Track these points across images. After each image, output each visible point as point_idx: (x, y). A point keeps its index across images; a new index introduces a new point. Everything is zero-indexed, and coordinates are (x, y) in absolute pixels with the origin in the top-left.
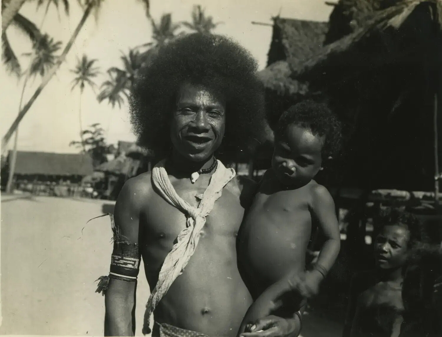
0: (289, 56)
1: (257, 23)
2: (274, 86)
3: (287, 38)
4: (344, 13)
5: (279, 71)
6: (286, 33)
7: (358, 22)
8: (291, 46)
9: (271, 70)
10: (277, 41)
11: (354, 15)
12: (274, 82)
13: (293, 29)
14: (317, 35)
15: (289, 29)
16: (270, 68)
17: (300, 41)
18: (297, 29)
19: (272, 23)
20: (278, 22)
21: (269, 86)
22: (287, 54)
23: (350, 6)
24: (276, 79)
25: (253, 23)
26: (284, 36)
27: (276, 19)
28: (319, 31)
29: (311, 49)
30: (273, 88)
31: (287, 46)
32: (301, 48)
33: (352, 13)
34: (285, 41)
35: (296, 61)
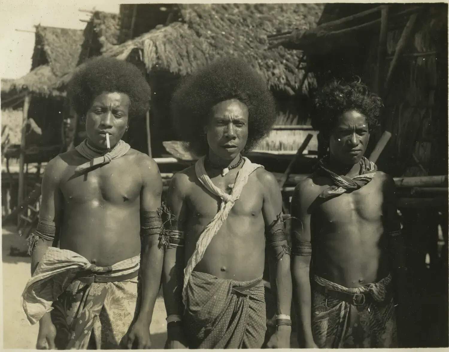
0: (51, 62)
1: (20, 31)
2: (39, 89)
3: (49, 45)
4: (95, 29)
5: (43, 75)
6: (47, 40)
7: (107, 39)
8: (52, 52)
9: (36, 74)
10: (39, 47)
11: (103, 32)
12: (39, 86)
13: (54, 37)
14: (75, 41)
15: (50, 37)
16: (34, 72)
17: (61, 47)
18: (57, 36)
19: (34, 30)
20: (40, 29)
21: (34, 89)
22: (49, 60)
23: (100, 24)
24: (40, 83)
25: (16, 30)
26: (46, 43)
27: (37, 27)
28: (77, 38)
29: (70, 54)
30: (38, 91)
31: (49, 52)
32: (62, 54)
33: (101, 30)
34: (46, 48)
35: (58, 65)
